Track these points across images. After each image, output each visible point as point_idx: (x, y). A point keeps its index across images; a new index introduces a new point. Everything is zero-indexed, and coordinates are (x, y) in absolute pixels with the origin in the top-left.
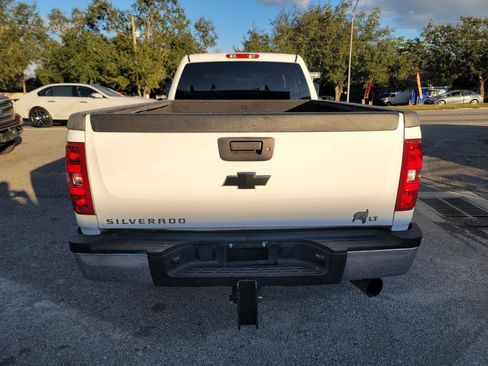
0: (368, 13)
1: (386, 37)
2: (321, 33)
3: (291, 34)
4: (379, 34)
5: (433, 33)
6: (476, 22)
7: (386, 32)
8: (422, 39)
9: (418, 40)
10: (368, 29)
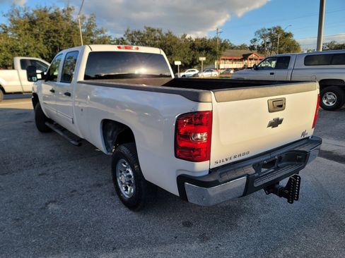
0: (88, 17)
1: (102, 35)
2: (54, 28)
3: (27, 26)
4: (97, 32)
5: (131, 35)
6: (153, 30)
7: (102, 32)
8: (125, 38)
9: (122, 38)
10: (89, 28)
